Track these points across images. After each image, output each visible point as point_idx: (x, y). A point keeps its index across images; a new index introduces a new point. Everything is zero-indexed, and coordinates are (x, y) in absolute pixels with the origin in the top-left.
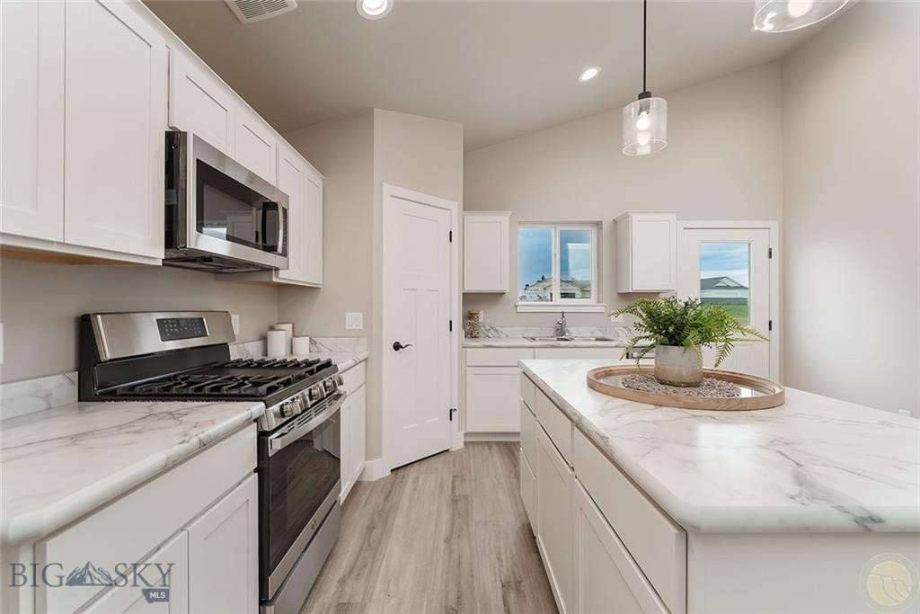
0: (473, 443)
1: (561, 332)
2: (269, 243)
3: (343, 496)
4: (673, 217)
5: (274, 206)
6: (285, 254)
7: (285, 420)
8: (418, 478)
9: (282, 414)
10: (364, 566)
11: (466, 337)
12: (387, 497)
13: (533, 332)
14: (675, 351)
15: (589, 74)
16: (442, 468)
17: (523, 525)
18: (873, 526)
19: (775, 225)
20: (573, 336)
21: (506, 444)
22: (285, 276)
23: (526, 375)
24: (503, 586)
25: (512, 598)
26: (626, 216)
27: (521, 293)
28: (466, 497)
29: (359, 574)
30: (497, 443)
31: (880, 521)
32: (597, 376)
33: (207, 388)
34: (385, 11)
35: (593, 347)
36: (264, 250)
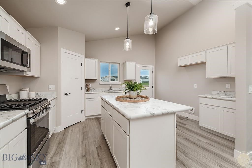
0: (88, 119)
1: (111, 89)
2: (24, 64)
3: (50, 136)
4: (135, 63)
5: (26, 53)
6: (29, 67)
7: (34, 114)
8: (72, 129)
9: (34, 112)
10: (58, 153)
11: (86, 91)
12: (63, 135)
13: (104, 89)
14: (132, 92)
15: (117, 29)
16: (80, 126)
17: (101, 135)
18: (154, 115)
19: (153, 66)
20: (113, 90)
21: (97, 118)
22: (28, 74)
23: (102, 99)
24: (97, 148)
25: (99, 150)
26: (125, 62)
27: (101, 79)
28: (87, 131)
29: (57, 155)
30: (95, 118)
31: (155, 114)
32: (118, 98)
33: (6, 107)
34: (64, 3)
35: (118, 92)
36: (22, 66)
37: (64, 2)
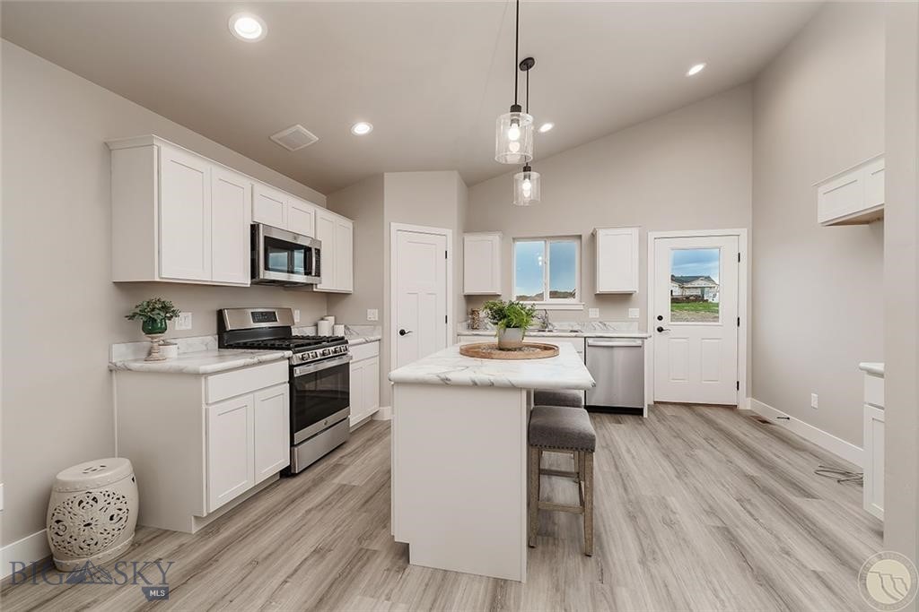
1: (545, 325)
7: (305, 362)
11: (468, 328)
15: (547, 128)
19: (745, 232)
22: (321, 287)
26: (596, 231)
36: (304, 275)
37: (369, 128)
